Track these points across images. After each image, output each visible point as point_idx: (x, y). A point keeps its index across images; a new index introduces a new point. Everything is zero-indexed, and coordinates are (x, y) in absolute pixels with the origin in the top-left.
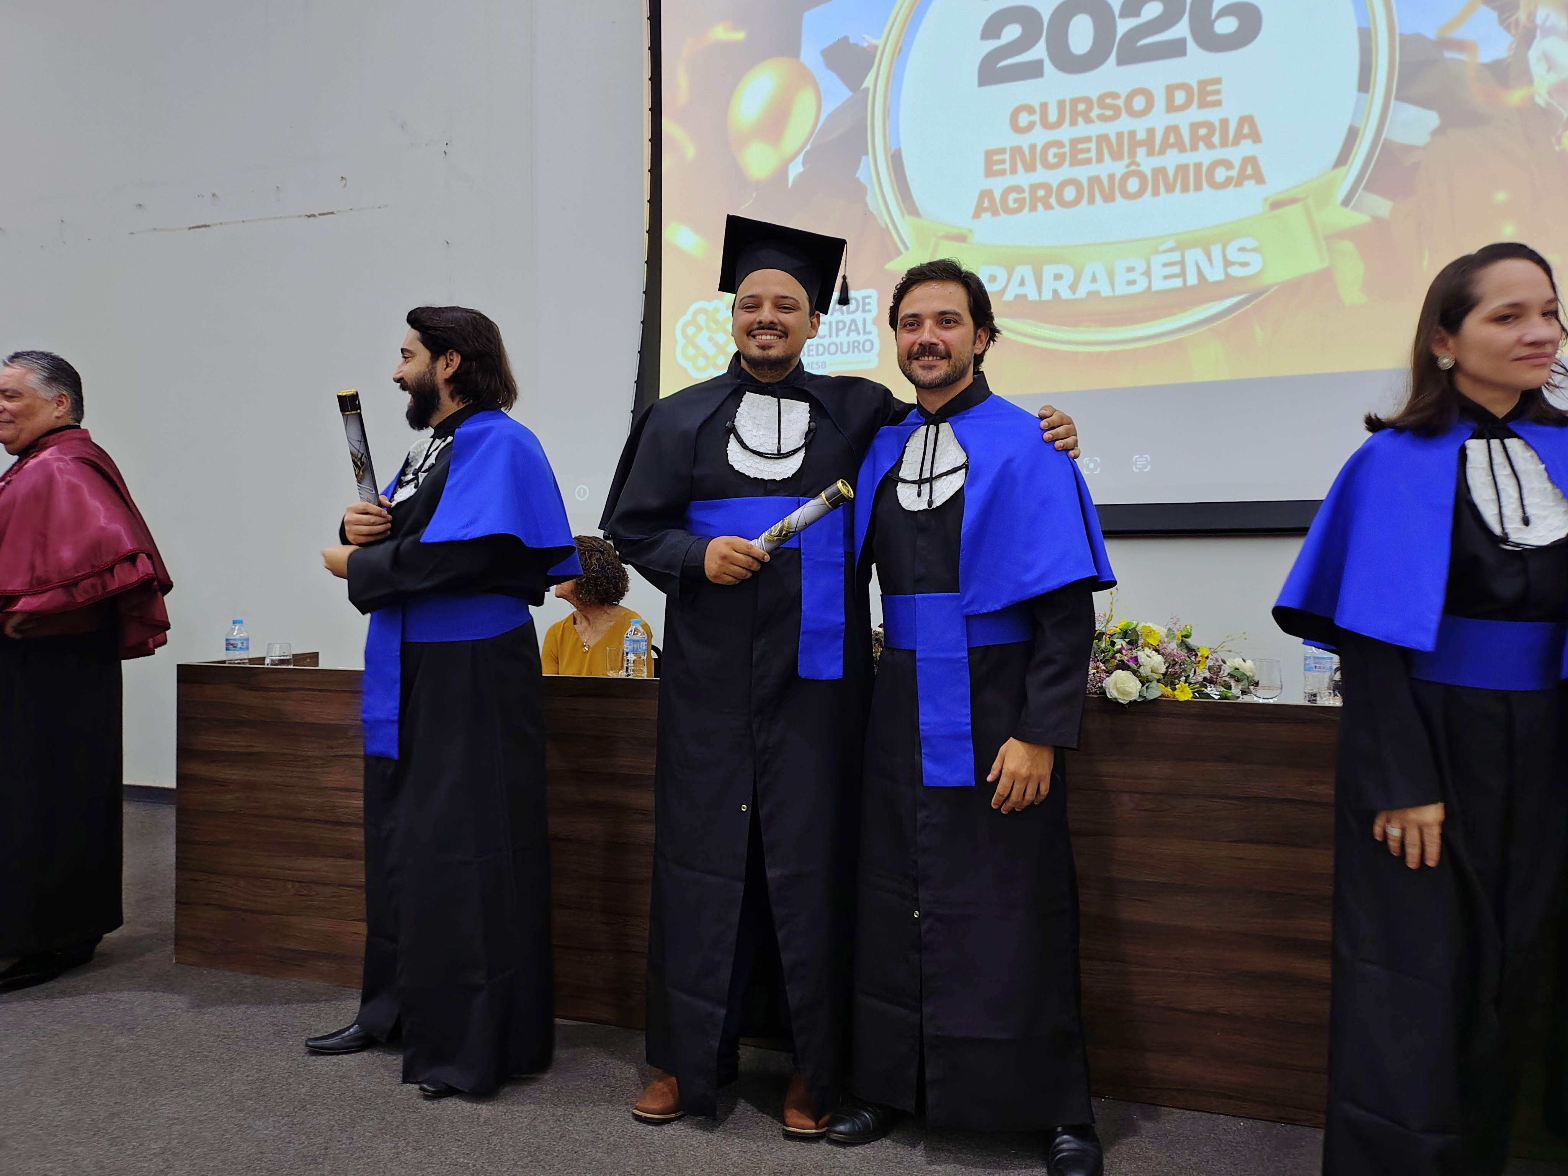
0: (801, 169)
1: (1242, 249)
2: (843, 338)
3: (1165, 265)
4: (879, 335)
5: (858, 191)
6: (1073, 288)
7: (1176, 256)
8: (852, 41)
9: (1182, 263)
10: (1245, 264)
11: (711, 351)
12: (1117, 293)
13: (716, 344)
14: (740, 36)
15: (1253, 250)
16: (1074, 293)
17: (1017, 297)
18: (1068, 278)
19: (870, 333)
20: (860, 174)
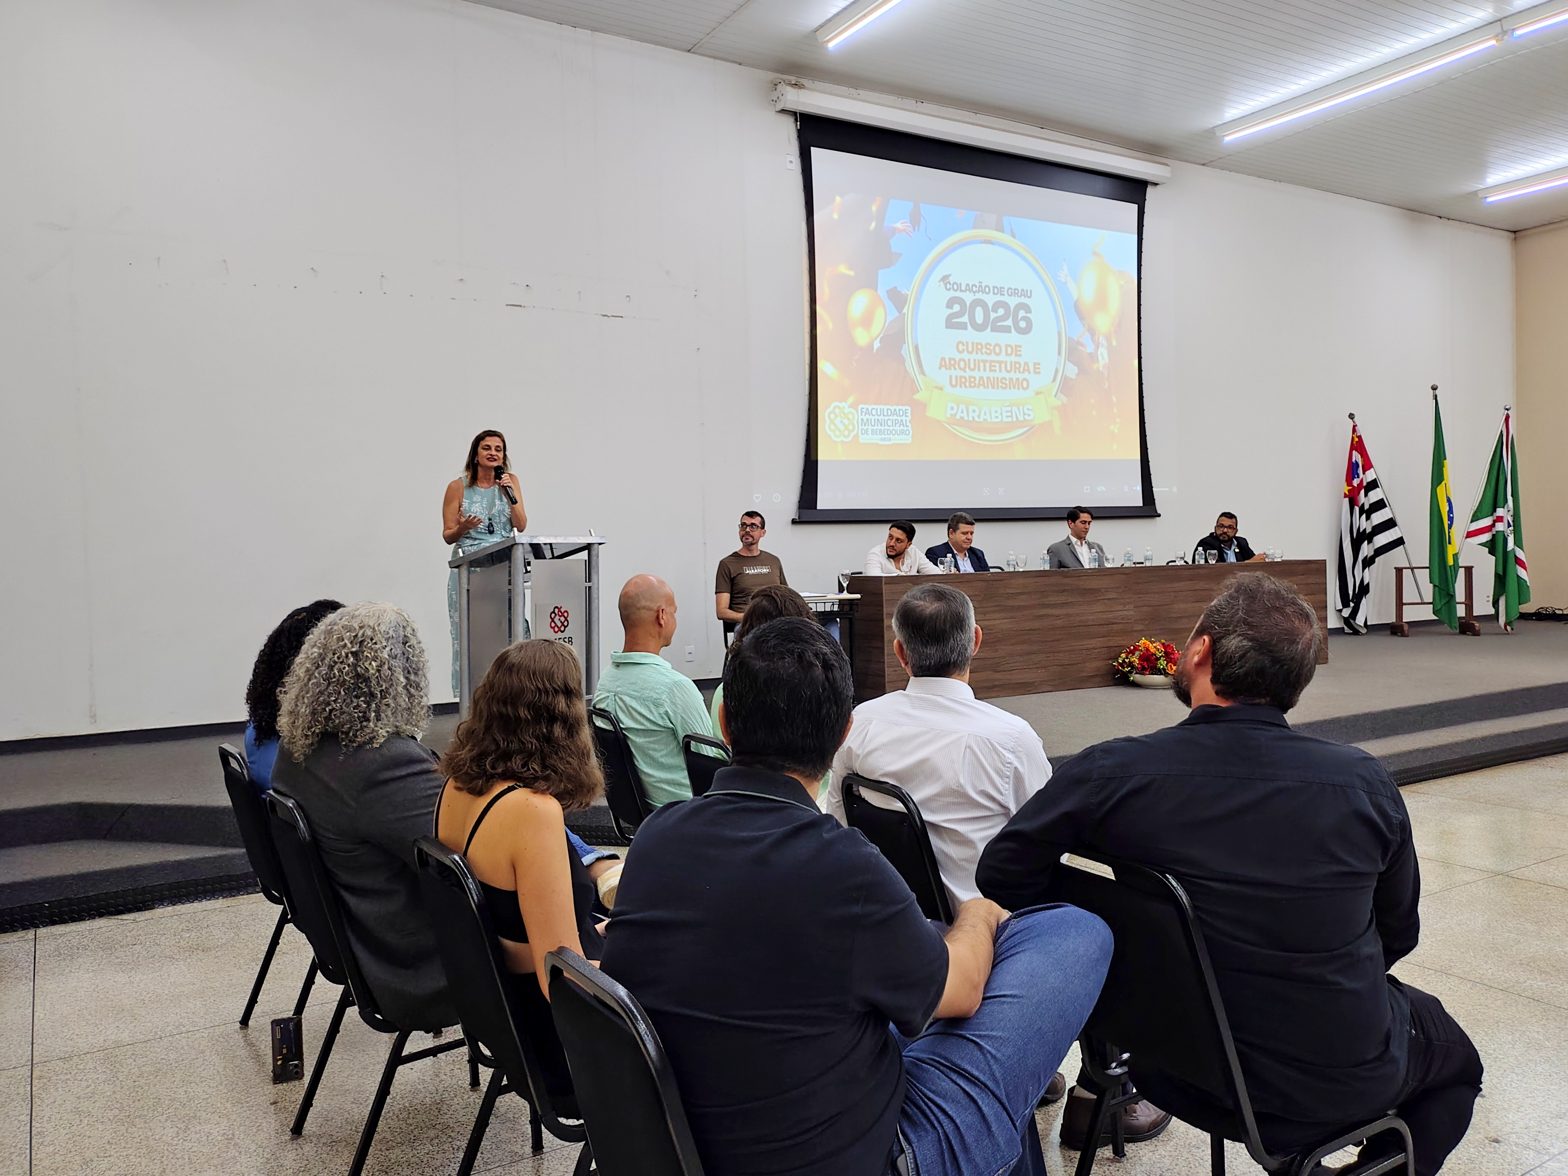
0: (879, 345)
1: (1028, 409)
2: (897, 428)
3: (1007, 412)
4: (912, 428)
5: (902, 360)
6: (979, 416)
7: (1009, 409)
8: (899, 289)
9: (1011, 412)
10: (1029, 415)
11: (842, 428)
12: (993, 421)
13: (844, 425)
14: (852, 273)
15: (1032, 410)
16: (979, 418)
17: (961, 417)
18: (977, 413)
19: (907, 426)
20: (902, 352)
